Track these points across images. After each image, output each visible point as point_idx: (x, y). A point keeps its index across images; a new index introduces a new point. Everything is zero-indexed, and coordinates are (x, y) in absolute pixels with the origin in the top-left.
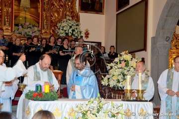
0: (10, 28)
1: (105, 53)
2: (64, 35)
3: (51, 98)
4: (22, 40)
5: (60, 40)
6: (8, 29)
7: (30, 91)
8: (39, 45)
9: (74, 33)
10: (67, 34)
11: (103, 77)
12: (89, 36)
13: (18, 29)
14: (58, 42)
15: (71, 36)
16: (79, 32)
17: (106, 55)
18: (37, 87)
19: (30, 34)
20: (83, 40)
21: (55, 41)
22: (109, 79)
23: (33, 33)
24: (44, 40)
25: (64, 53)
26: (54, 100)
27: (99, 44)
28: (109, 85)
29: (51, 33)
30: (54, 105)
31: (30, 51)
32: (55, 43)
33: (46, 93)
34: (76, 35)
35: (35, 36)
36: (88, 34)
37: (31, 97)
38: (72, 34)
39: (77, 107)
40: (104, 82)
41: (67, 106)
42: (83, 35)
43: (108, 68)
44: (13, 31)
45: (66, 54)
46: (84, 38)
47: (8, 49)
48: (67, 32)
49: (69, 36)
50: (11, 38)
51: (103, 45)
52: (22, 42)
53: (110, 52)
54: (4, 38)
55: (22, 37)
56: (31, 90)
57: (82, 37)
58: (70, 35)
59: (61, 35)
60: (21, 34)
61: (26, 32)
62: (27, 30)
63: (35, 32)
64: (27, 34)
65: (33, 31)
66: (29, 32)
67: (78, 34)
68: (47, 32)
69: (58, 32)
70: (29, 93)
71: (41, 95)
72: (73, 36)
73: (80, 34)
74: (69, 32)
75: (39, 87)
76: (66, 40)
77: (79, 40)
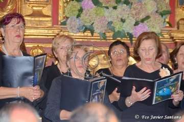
0: (47, 10)
6: (40, 14)
8: (165, 73)
13: (81, 10)
19: (128, 27)
23: (136, 24)
31: (129, 102)
35: (147, 35)
44: (61, 18)
52: (93, 62)
55: (95, 44)
61: (110, 23)
62: (115, 12)
63: (148, 17)
64: (113, 29)
65: (138, 14)
66: (123, 21)
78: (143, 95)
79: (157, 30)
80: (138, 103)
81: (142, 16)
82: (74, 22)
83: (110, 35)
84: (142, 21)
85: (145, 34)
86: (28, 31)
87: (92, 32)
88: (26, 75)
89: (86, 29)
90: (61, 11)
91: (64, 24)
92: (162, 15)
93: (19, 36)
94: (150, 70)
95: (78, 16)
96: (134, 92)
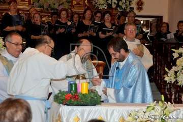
1: (169, 33)
2: (105, 7)
3: (91, 102)
4: (45, 16)
5: (99, 15)
6: (24, 1)
7: (60, 91)
9: (120, 3)
10: (110, 6)
11: (166, 69)
12: (144, 7)
14: (97, 18)
15: (116, 9)
16: (128, 2)
17: (171, 36)
18: (70, 85)
19: (56, 6)
20: (135, 14)
21: (92, 16)
22: (176, 73)
23: (59, 5)
24: (76, 16)
25: (105, 34)
26: (95, 105)
27: (159, 18)
28: (176, 82)
29: (85, 5)
30: (95, 112)
31: (57, 33)
32: (92, 19)
33: (83, 95)
34: (124, 6)
36: (142, 4)
37: (62, 100)
38: (118, 5)
39: (130, 115)
40: (169, 78)
41: (115, 114)
42: (134, 5)
43: (175, 55)
44: (32, 2)
45: (108, 34)
46: (135, 11)
47: (25, 29)
48: (110, 2)
49: (112, 8)
50: (30, 14)
51: (165, 20)
52: (44, 19)
53: (178, 31)
54: (19, 14)
55: (44, 12)
56: (62, 90)
57: (132, 9)
58: (114, 6)
59: (101, 8)
61: (50, 5)
63: (63, 3)
64: (51, 7)
65: (59, 2)
66: (54, 4)
67: (126, 5)
68: (81, 3)
69: (96, 3)
70: (60, 95)
71: (77, 97)
72: (118, 8)
73: (130, 4)
74: (113, 2)
75: (73, 85)
76: (108, 14)
77: (127, 14)
78: (62, 31)
79: (67, 8)
80: (60, 33)
81: (61, 2)
82: (36, 4)
84: (61, 4)
86: (18, 7)
87: (43, 8)
89: (41, 7)
91: (33, 4)
92: (68, 2)
93: (15, 8)
94: (64, 22)
95: (38, 2)
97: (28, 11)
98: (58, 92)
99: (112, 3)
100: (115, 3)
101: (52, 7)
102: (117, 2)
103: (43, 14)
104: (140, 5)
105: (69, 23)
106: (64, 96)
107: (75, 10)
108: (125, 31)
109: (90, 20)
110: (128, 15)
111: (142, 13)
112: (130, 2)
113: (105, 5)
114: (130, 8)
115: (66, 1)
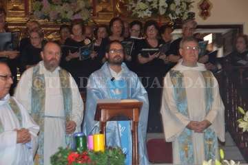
0: (22, 7)
2: (148, 14)
6: (18, 9)
7: (61, 149)
9: (172, 7)
10: (155, 11)
13: (42, 6)
15: (166, 15)
16: (184, 6)
19: (69, 16)
23: (74, 14)
27: (238, 29)
29: (116, 12)
33: (97, 154)
34: (178, 12)
36: (208, 6)
40: (246, 124)
42: (195, 10)
44: (30, 11)
46: (197, 18)
48: (155, 6)
49: (159, 15)
57: (192, 15)
58: (162, 12)
59: (141, 15)
60: (48, 17)
61: (59, 14)
62: (62, 8)
63: (80, 11)
64: (61, 18)
65: (75, 9)
66: (66, 12)
67: (182, 9)
68: (109, 9)
69: (133, 8)
70: (60, 155)
71: (86, 158)
72: (170, 15)
73: (188, 8)
74: (161, 5)
75: (81, 139)
76: (152, 26)
77: (183, 23)
81: (77, 10)
82: (39, 14)
83: (59, 20)
84: (78, 12)
85: (76, 20)
86: (8, 19)
88: (8, 43)
89: (45, 18)
90: (30, 7)
91: (32, 14)
92: (88, 9)
95: (40, 10)
96: (70, 53)
97: (24, 24)
98: (58, 150)
99: (158, 7)
100: (163, 7)
101: (63, 17)
102: (166, 6)
103: (49, 29)
104: (205, 9)
105: (87, 42)
106: (66, 157)
107: (99, 21)
108: (181, 51)
109: (121, 35)
110: (184, 26)
111: (209, 21)
112: (188, 4)
113: (147, 11)
114: (189, 14)
115: (86, 7)
